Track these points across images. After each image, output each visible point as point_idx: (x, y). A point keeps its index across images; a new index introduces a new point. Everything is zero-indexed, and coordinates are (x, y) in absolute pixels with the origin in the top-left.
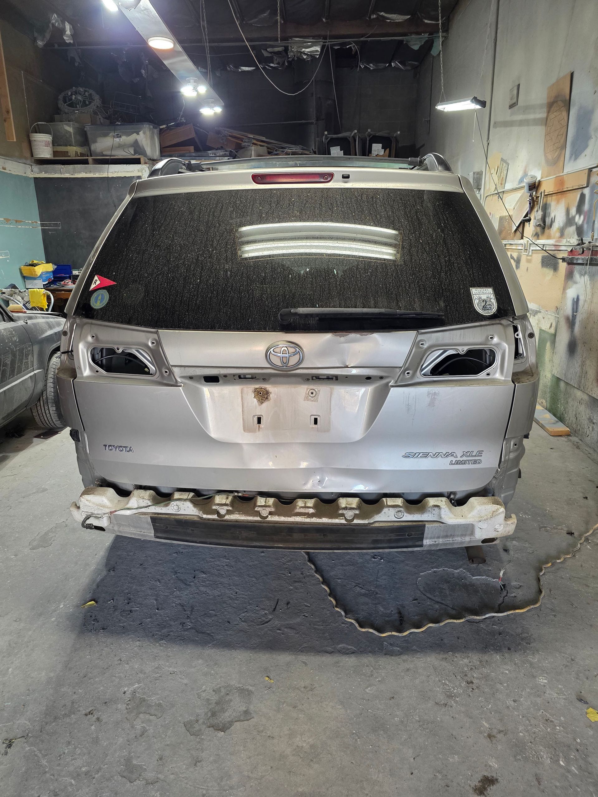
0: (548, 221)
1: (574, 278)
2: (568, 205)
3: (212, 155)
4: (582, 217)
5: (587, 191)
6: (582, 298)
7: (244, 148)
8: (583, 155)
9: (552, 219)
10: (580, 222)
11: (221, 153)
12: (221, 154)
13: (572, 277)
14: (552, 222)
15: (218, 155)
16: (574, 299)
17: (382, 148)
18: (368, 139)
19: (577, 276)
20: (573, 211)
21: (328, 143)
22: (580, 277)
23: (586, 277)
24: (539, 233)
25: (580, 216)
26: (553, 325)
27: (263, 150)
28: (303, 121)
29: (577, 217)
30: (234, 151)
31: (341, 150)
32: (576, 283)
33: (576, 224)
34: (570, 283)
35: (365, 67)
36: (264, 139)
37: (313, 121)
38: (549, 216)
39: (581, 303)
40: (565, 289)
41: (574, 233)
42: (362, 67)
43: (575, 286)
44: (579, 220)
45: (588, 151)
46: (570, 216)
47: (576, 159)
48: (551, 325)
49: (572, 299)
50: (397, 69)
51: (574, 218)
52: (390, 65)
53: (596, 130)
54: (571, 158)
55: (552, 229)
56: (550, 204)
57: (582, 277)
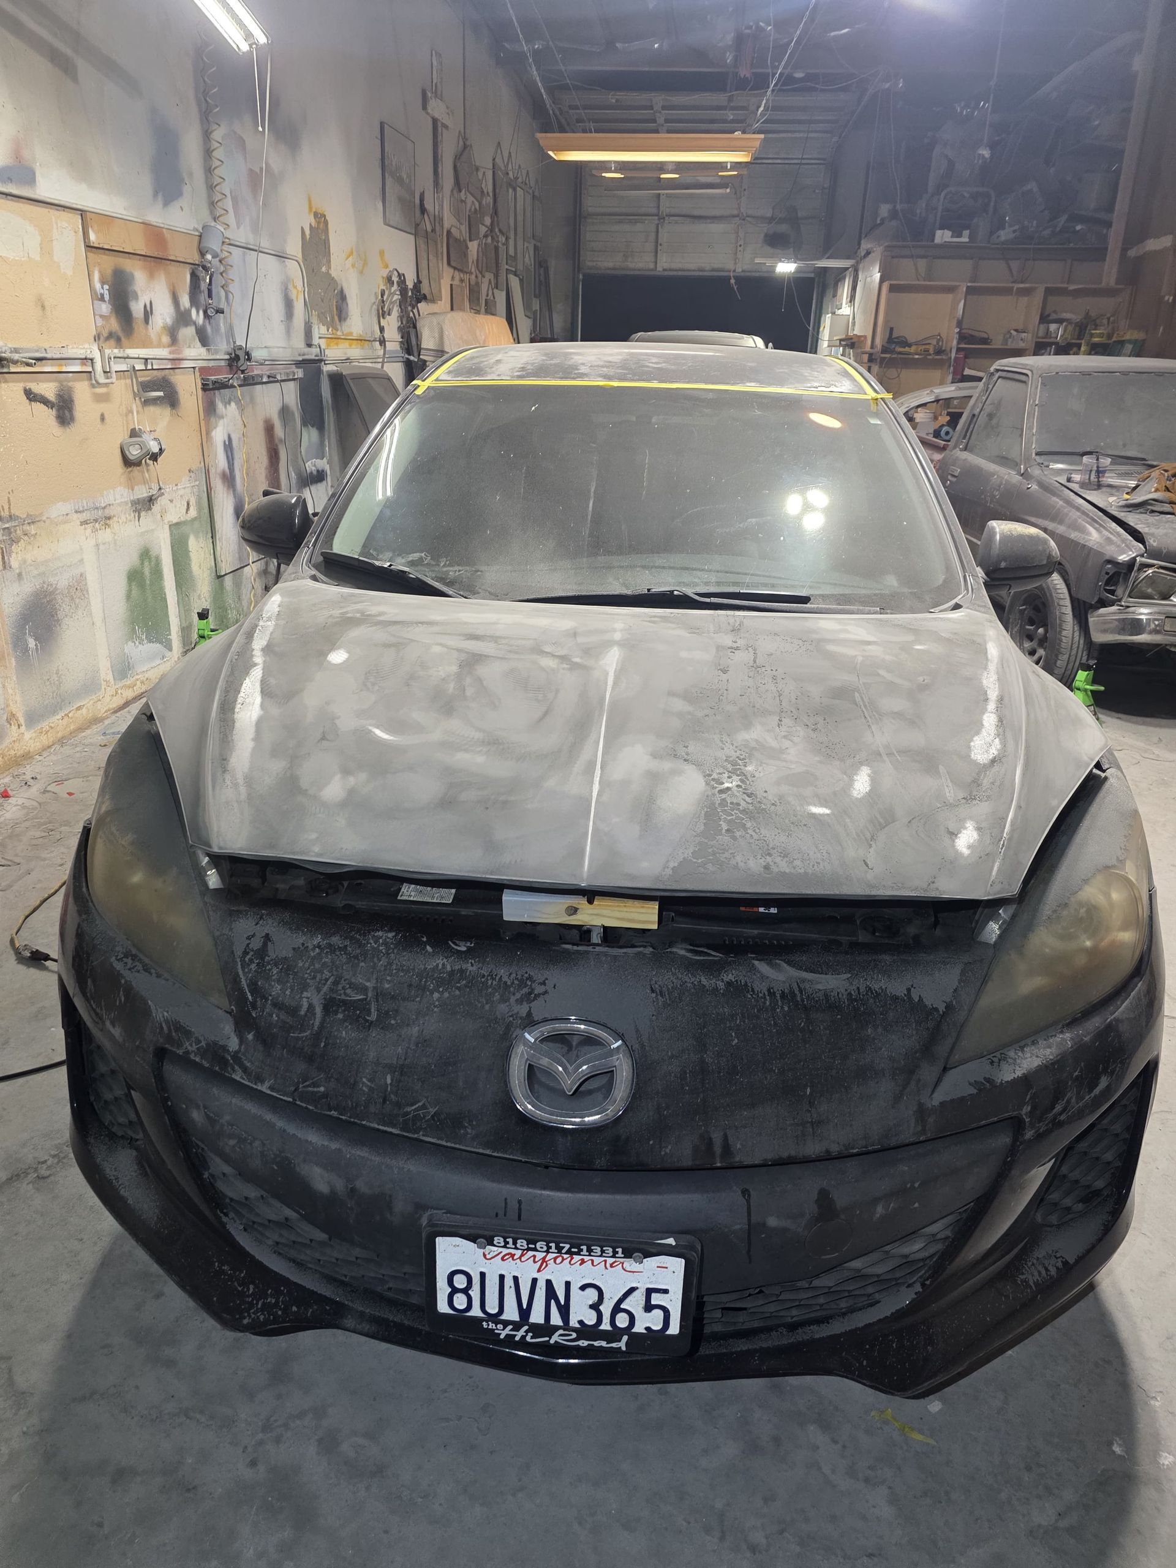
0: (137, 309)
1: (218, 411)
2: (174, 287)
4: (201, 313)
5: (202, 271)
6: (233, 437)
8: (177, 204)
9: (145, 306)
10: (200, 322)
13: (215, 410)
14: (148, 313)
16: (225, 442)
19: (220, 406)
20: (185, 301)
22: (226, 407)
23: (233, 404)
24: (120, 334)
25: (198, 312)
26: (191, 503)
29: (194, 312)
32: (222, 417)
33: (195, 323)
34: (213, 419)
38: (136, 298)
39: (235, 443)
40: (208, 433)
41: (194, 339)
43: (221, 422)
44: (198, 317)
45: (184, 203)
46: (182, 308)
47: (166, 204)
48: (188, 504)
49: (222, 444)
51: (188, 312)
53: (191, 175)
54: (156, 194)
55: (150, 327)
56: (132, 276)
57: (228, 406)
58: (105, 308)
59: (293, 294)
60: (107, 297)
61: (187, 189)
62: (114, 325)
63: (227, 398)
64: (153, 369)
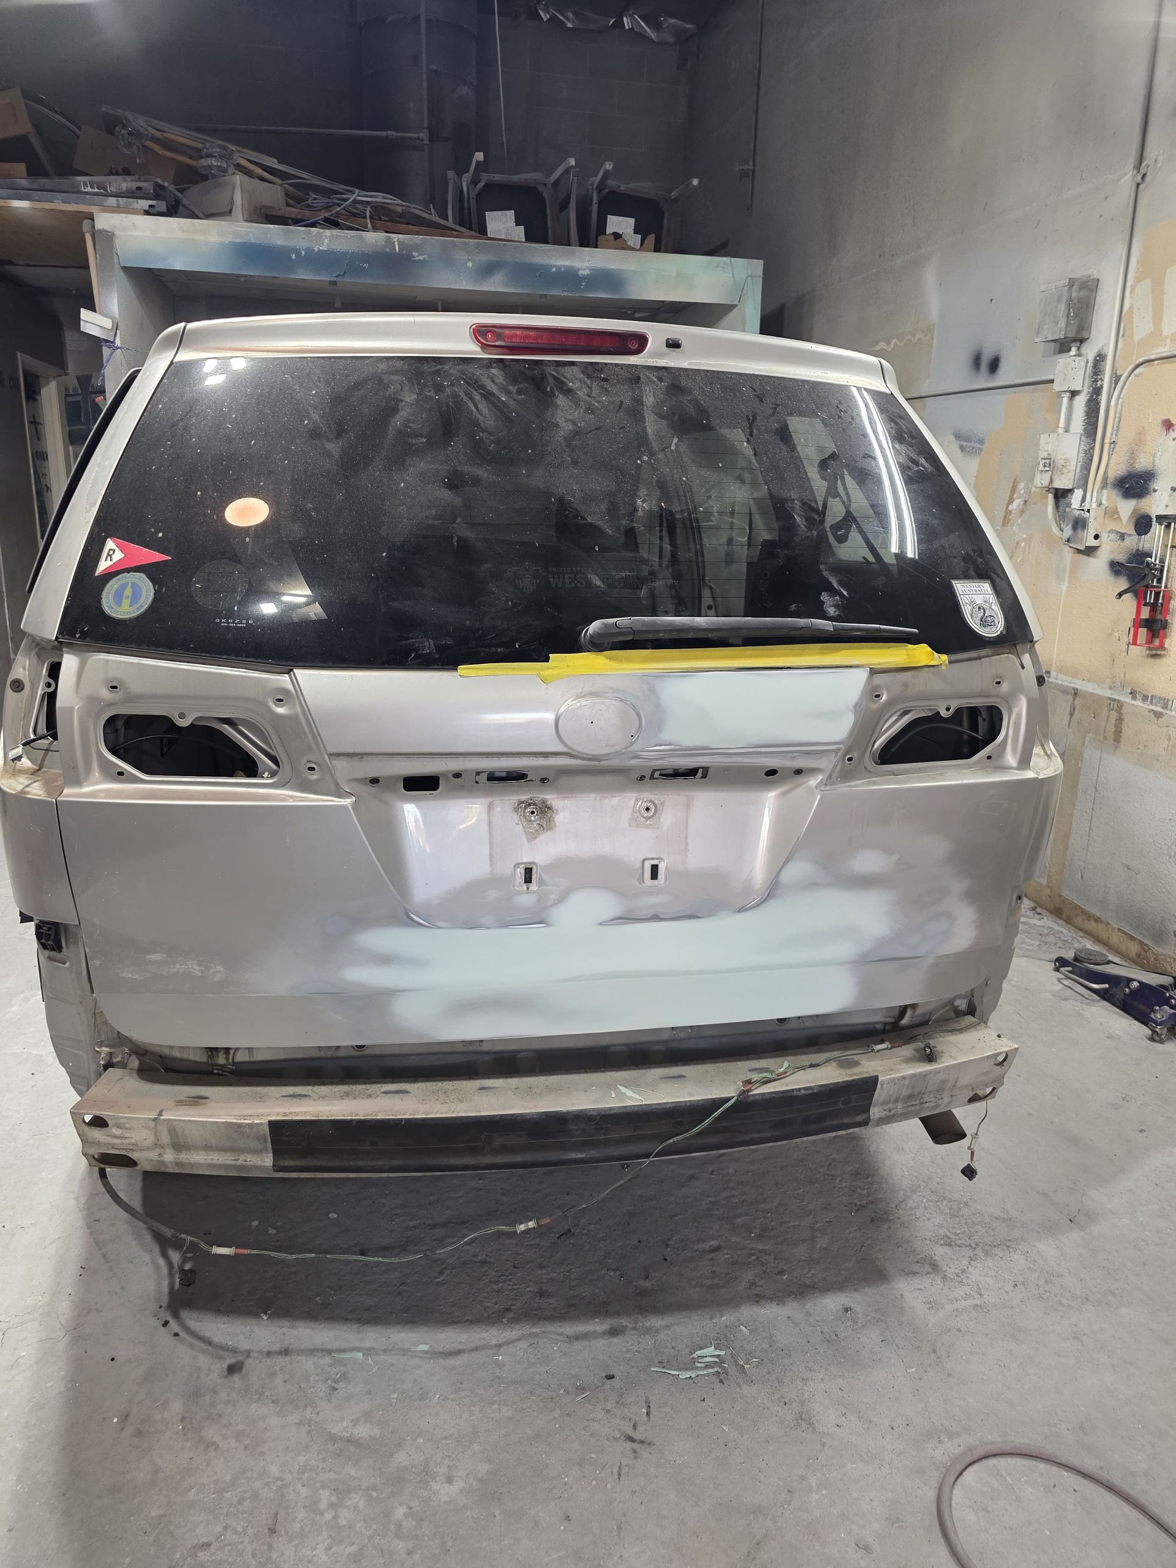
3: (89, 189)
7: (205, 178)
11: (125, 184)
12: (124, 186)
15: (111, 189)
17: (636, 232)
18: (595, 200)
21: (478, 196)
27: (272, 194)
28: (390, 133)
30: (172, 188)
31: (518, 224)
35: (553, 19)
36: (272, 163)
37: (421, 135)
42: (545, 17)
50: (636, 35)
52: (619, 24)
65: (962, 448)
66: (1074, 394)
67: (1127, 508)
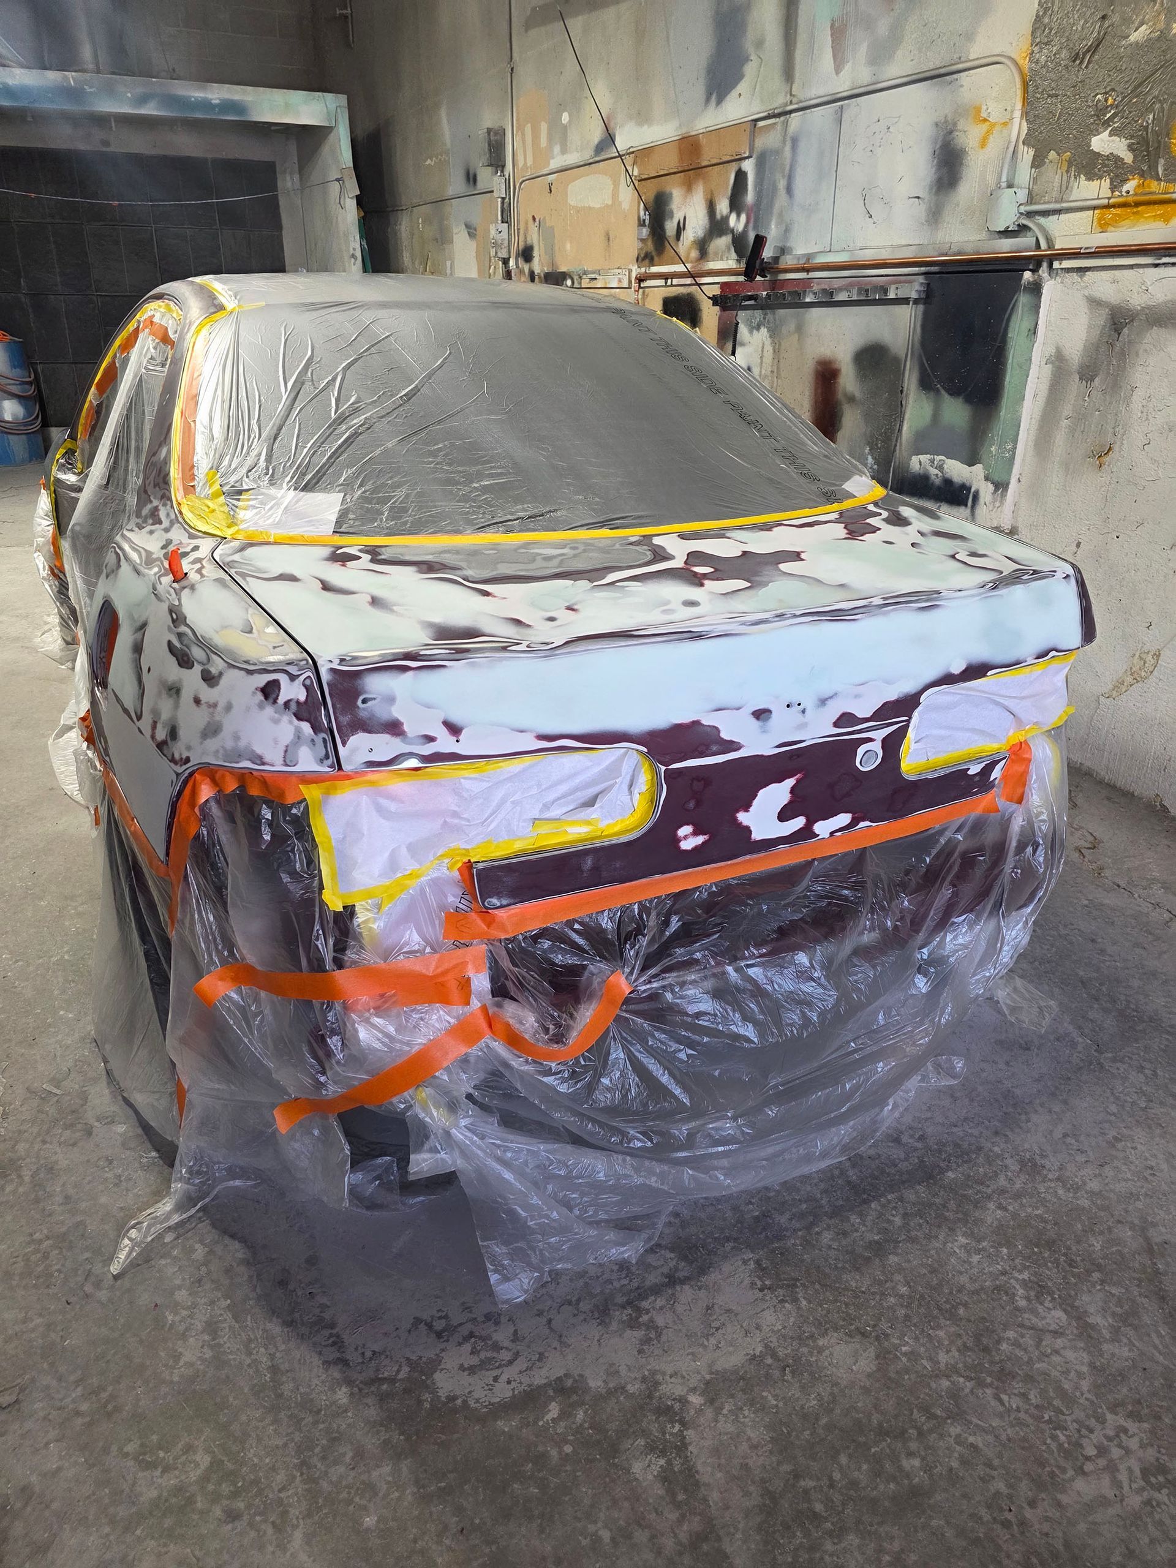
0: (670, 227)
1: (739, 336)
2: (712, 194)
4: (743, 217)
5: (748, 166)
8: (734, 94)
9: (679, 223)
10: (740, 227)
13: (734, 335)
14: (680, 230)
19: (743, 330)
20: (723, 207)
22: (751, 332)
23: (764, 331)
24: (654, 254)
25: (738, 216)
29: (732, 219)
32: (742, 344)
33: (732, 231)
34: (730, 346)
38: (671, 215)
41: (729, 249)
44: (737, 223)
45: (742, 87)
46: (718, 216)
47: (719, 102)
51: (726, 219)
53: (760, 44)
54: (708, 100)
55: (680, 243)
56: (671, 194)
57: (755, 332)
58: (645, 232)
59: (969, 136)
60: (647, 222)
61: (750, 69)
62: (650, 246)
63: (755, 323)
64: (672, 285)
65: (469, 233)
66: (503, 199)
67: (526, 268)
